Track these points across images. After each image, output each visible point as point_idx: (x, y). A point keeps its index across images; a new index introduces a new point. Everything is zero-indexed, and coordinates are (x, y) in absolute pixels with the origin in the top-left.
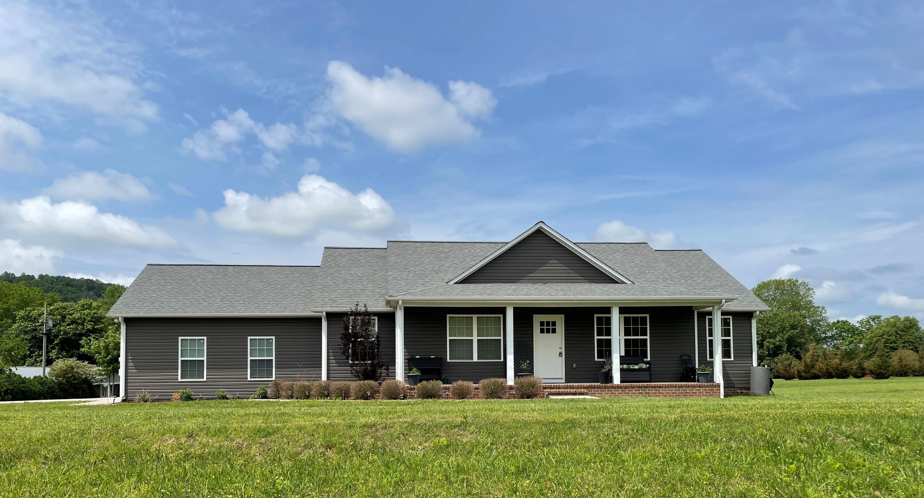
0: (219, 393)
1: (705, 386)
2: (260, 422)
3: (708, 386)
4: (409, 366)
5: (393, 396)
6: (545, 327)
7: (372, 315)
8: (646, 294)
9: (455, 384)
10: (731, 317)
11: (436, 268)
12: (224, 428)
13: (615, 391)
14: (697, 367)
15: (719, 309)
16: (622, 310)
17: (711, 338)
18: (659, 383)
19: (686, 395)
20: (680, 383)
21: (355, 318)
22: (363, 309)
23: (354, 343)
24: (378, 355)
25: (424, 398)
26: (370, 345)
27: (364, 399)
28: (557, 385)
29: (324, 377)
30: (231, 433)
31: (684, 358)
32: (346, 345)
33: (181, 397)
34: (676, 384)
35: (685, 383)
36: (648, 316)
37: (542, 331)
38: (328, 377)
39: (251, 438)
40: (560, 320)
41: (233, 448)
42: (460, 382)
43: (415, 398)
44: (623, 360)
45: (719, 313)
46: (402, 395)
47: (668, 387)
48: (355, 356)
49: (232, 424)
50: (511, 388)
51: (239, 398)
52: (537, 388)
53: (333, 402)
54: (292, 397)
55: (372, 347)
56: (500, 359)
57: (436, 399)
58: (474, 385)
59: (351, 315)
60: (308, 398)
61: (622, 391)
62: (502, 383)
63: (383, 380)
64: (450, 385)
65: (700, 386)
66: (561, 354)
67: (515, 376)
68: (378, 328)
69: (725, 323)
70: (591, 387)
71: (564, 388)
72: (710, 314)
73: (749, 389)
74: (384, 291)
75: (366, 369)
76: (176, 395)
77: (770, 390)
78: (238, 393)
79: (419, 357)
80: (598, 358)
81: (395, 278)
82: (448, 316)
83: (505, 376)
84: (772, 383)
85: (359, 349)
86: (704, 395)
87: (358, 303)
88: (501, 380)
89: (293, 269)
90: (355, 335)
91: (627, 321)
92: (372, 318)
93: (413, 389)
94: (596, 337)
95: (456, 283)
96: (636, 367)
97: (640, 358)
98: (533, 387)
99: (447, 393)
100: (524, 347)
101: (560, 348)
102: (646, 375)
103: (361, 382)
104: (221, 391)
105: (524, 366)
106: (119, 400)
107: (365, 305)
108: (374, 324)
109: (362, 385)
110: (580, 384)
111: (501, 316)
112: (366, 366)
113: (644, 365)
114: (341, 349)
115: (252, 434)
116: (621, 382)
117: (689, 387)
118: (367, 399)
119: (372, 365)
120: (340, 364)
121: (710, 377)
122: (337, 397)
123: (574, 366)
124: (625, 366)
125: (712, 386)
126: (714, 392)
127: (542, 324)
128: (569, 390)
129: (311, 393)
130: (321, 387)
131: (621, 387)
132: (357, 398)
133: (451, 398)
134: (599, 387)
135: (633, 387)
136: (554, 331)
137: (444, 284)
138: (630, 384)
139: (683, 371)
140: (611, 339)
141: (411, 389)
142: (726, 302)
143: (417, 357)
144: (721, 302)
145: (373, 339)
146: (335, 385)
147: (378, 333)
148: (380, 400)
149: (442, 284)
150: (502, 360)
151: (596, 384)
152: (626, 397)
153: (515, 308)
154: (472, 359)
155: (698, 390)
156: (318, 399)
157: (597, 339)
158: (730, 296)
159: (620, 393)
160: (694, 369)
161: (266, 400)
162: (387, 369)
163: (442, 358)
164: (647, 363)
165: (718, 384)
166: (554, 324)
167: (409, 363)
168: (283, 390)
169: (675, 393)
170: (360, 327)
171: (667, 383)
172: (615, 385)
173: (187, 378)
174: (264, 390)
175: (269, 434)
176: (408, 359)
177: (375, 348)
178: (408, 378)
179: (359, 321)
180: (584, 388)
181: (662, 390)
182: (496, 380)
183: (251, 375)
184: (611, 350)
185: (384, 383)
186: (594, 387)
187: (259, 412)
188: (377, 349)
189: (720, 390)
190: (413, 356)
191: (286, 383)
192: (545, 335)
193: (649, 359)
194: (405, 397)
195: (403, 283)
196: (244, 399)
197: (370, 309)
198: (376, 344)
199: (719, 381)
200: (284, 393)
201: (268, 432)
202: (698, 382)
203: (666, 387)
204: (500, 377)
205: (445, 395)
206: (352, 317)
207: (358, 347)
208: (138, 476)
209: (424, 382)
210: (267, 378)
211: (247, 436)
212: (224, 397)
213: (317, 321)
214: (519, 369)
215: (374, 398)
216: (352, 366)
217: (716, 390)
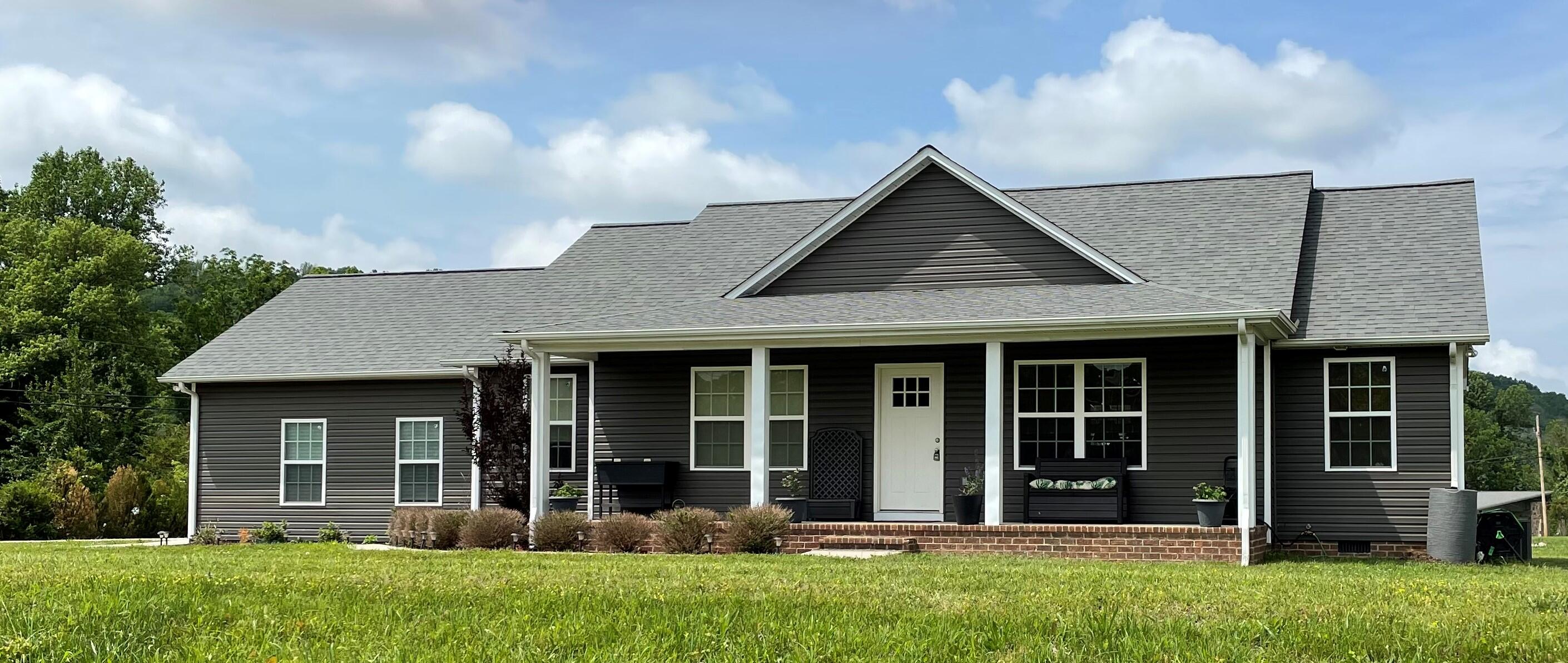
1: (1203, 535)
3: (1210, 535)
6: (905, 392)
13: (984, 541)
29: (476, 502)
31: (1230, 464)
36: (1143, 361)
37: (898, 401)
38: (482, 502)
40: (935, 374)
56: (802, 465)
65: (1190, 536)
66: (936, 454)
80: (1021, 463)
82: (692, 370)
86: (1200, 558)
91: (1092, 375)
94: (1017, 415)
95: (745, 295)
96: (1087, 486)
97: (1119, 464)
100: (850, 437)
101: (937, 440)
102: (1110, 507)
106: (184, 541)
111: (805, 368)
113: (1106, 482)
117: (1163, 535)
125: (1223, 535)
126: (1226, 551)
127: (898, 384)
134: (946, 533)
136: (924, 401)
137: (720, 298)
140: (1048, 420)
149: (711, 300)
150: (805, 467)
154: (742, 464)
155: (1186, 543)
159: (996, 547)
165: (1237, 529)
166: (925, 383)
167: (599, 473)
169: (1127, 550)
173: (295, 501)
181: (1095, 542)
183: (400, 495)
189: (1240, 545)
192: (905, 409)
199: (1244, 522)
217: (1232, 544)
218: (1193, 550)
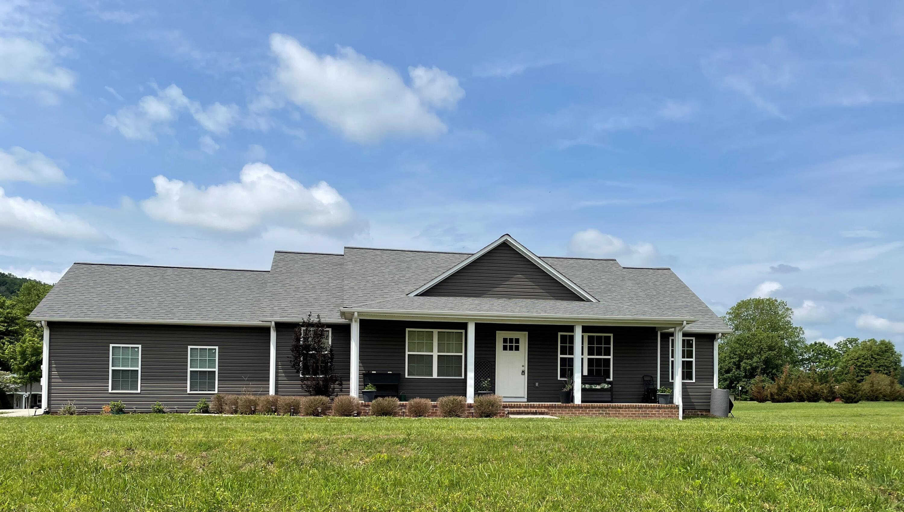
0: (155, 406)
1: (664, 408)
2: (201, 436)
3: (667, 408)
4: (364, 381)
5: (346, 413)
6: (508, 344)
7: (325, 327)
8: (609, 313)
9: (413, 401)
10: (694, 339)
11: (396, 278)
12: (164, 441)
13: (575, 411)
14: (659, 388)
15: (680, 330)
16: (585, 329)
17: (673, 359)
18: (619, 404)
19: (646, 416)
20: (640, 404)
21: (307, 329)
22: (316, 320)
23: (306, 356)
24: (331, 369)
25: (379, 416)
26: (323, 358)
27: (314, 416)
28: (517, 404)
29: (272, 391)
30: (171, 447)
31: (646, 379)
32: (297, 358)
33: (111, 410)
34: (636, 405)
35: (645, 404)
36: (611, 335)
37: (505, 348)
38: (277, 392)
39: (192, 452)
40: (523, 338)
41: (173, 461)
42: (417, 400)
43: (369, 415)
44: (585, 380)
45: (681, 334)
46: (356, 412)
47: (628, 407)
48: (306, 370)
49: (172, 438)
50: (470, 406)
51: (177, 412)
52: (497, 407)
53: (280, 418)
54: (236, 412)
55: (325, 360)
56: (461, 376)
57: (391, 417)
58: (433, 403)
59: (303, 326)
60: (254, 413)
61: (582, 411)
62: (461, 401)
63: (336, 396)
64: (407, 402)
65: (659, 408)
66: (523, 372)
67: (475, 394)
68: (332, 340)
69: (687, 344)
70: (552, 407)
71: (525, 407)
72: (672, 334)
73: (709, 411)
74: (339, 302)
75: (318, 384)
76: (106, 408)
77: (730, 412)
78: (176, 407)
79: (375, 372)
80: (561, 377)
81: (352, 288)
82: (407, 330)
83: (465, 394)
84: (731, 406)
85: (311, 362)
86: (663, 417)
87: (311, 313)
88: (461, 398)
89: (239, 273)
90: (307, 347)
91: (591, 340)
92: (325, 330)
93: (368, 406)
94: (560, 356)
95: (417, 295)
96: (598, 387)
97: (603, 378)
98: (493, 406)
99: (404, 410)
100: (486, 364)
101: (523, 366)
102: (608, 396)
103: (312, 397)
104: (157, 405)
105: (485, 384)
106: (40, 411)
107: (318, 316)
108: (328, 336)
109: (313, 401)
110: (541, 403)
111: (463, 331)
112: (318, 381)
113: (606, 386)
114: (290, 362)
115: (193, 448)
116: (582, 402)
117: (649, 408)
118: (317, 415)
119: (325, 380)
120: (290, 379)
121: (670, 399)
122: (285, 413)
123: (537, 384)
124: (587, 386)
125: (672, 408)
126: (673, 414)
127: (505, 340)
128: (529, 410)
129: (257, 408)
130: (268, 402)
131: (582, 407)
132: (307, 414)
133: (407, 416)
134: (559, 407)
135: (593, 407)
136: (517, 348)
137: (404, 296)
138: (590, 404)
139: (645, 392)
140: (573, 358)
141: (366, 406)
142: (687, 324)
143: (373, 372)
144: (682, 324)
145: (326, 352)
146: (284, 400)
147: (332, 346)
148: (331, 417)
149: (402, 296)
150: (463, 377)
151: (557, 404)
152: (587, 417)
153: (476, 324)
154: (432, 375)
155: (657, 411)
156: (265, 414)
157: (561, 358)
158: (692, 318)
159: (581, 413)
160: (655, 390)
161: (207, 414)
162: (341, 384)
163: (399, 374)
164: (609, 383)
165: (677, 406)
166: (517, 341)
167: (364, 378)
168: (226, 404)
169: (634, 414)
170: (312, 339)
171: (627, 404)
172: (577, 405)
173: (119, 389)
174: (205, 404)
175: (210, 448)
176: (363, 374)
177: (328, 362)
178: (363, 394)
179: (312, 332)
180: (545, 407)
181: (622, 411)
182: (456, 397)
183: (191, 388)
184: (573, 369)
185: (336, 399)
186: (555, 407)
187: (200, 426)
188: (330, 362)
189: (678, 411)
190: (369, 371)
191: (230, 396)
192: (508, 352)
193: (611, 379)
194: (358, 414)
195: (360, 293)
196: (182, 413)
197: (323, 321)
198: (329, 358)
199: (678, 402)
200: (227, 408)
201: (209, 446)
202: (659, 403)
203: (626, 408)
204: (459, 395)
205: (402, 413)
206: (303, 328)
207: (310, 360)
208: (77, 487)
209: (380, 399)
210: (208, 390)
211: (188, 450)
212: (160, 411)
213: (266, 330)
214: (481, 387)
215: (325, 414)
216: (302, 380)
217: (675, 411)
218: (660, 414)
